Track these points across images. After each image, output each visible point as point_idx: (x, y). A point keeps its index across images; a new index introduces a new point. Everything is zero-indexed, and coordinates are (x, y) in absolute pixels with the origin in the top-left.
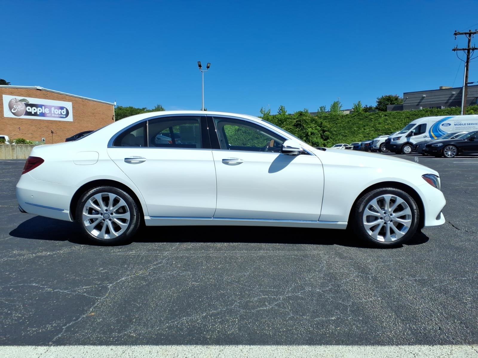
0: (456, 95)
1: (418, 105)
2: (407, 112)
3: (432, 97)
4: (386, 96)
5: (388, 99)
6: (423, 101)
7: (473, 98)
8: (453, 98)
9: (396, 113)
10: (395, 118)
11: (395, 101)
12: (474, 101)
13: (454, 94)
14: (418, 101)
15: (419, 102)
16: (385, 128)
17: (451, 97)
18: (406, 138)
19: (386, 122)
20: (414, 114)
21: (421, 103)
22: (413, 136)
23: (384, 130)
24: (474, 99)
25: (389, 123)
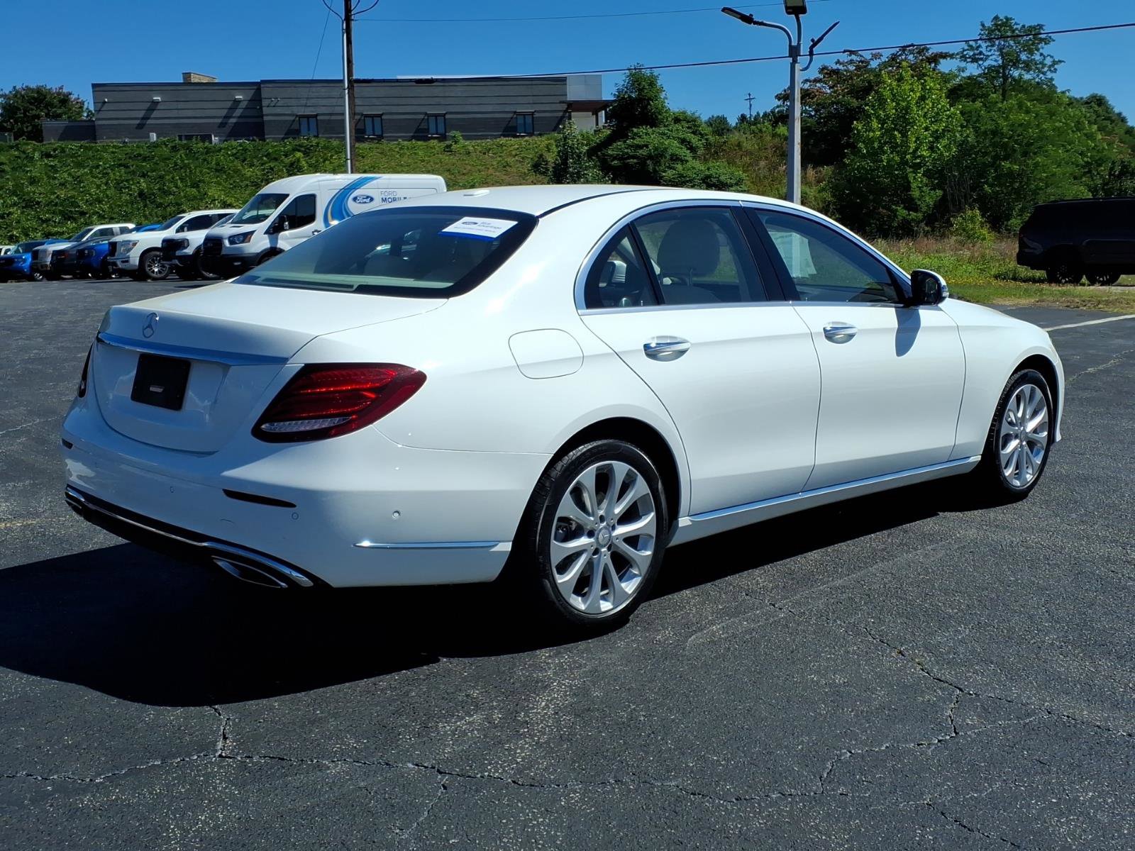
0: (246, 103)
1: (140, 126)
2: (114, 147)
3: (181, 105)
4: (28, 89)
5: (34, 98)
6: (155, 114)
7: (292, 118)
8: (238, 112)
9: (81, 147)
10: (79, 165)
11: (60, 108)
12: (295, 126)
13: (239, 101)
14: (141, 114)
15: (145, 118)
16: (57, 197)
17: (232, 109)
18: (266, 236)
19: (55, 178)
20: (139, 155)
21: (149, 122)
22: (286, 230)
23: (56, 205)
24: (294, 121)
25: (67, 181)
